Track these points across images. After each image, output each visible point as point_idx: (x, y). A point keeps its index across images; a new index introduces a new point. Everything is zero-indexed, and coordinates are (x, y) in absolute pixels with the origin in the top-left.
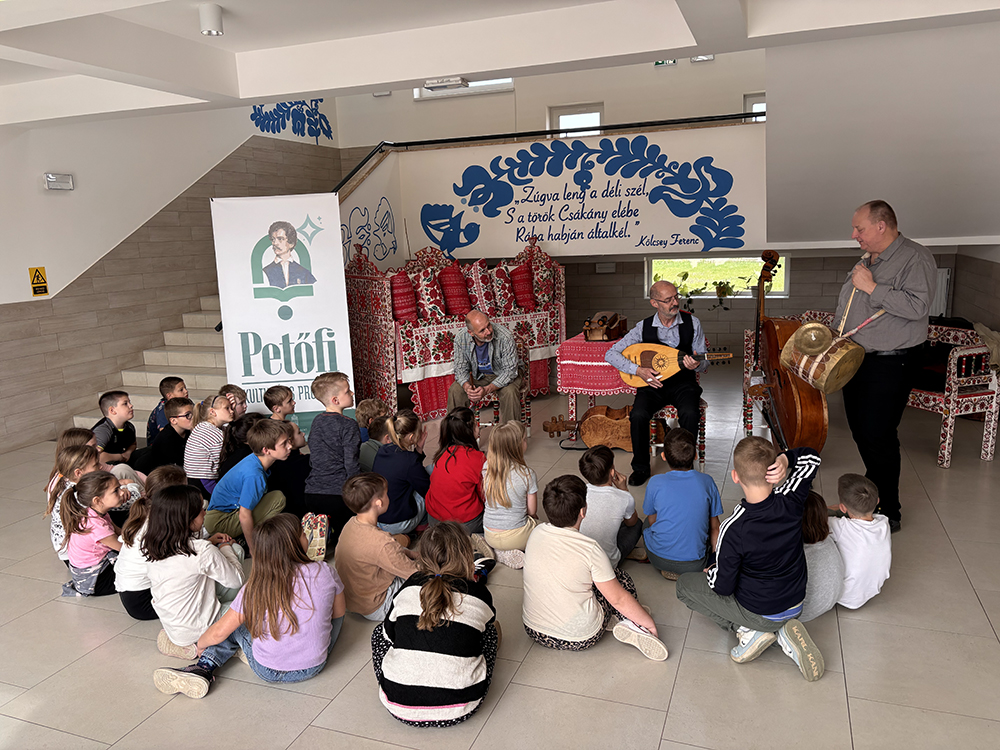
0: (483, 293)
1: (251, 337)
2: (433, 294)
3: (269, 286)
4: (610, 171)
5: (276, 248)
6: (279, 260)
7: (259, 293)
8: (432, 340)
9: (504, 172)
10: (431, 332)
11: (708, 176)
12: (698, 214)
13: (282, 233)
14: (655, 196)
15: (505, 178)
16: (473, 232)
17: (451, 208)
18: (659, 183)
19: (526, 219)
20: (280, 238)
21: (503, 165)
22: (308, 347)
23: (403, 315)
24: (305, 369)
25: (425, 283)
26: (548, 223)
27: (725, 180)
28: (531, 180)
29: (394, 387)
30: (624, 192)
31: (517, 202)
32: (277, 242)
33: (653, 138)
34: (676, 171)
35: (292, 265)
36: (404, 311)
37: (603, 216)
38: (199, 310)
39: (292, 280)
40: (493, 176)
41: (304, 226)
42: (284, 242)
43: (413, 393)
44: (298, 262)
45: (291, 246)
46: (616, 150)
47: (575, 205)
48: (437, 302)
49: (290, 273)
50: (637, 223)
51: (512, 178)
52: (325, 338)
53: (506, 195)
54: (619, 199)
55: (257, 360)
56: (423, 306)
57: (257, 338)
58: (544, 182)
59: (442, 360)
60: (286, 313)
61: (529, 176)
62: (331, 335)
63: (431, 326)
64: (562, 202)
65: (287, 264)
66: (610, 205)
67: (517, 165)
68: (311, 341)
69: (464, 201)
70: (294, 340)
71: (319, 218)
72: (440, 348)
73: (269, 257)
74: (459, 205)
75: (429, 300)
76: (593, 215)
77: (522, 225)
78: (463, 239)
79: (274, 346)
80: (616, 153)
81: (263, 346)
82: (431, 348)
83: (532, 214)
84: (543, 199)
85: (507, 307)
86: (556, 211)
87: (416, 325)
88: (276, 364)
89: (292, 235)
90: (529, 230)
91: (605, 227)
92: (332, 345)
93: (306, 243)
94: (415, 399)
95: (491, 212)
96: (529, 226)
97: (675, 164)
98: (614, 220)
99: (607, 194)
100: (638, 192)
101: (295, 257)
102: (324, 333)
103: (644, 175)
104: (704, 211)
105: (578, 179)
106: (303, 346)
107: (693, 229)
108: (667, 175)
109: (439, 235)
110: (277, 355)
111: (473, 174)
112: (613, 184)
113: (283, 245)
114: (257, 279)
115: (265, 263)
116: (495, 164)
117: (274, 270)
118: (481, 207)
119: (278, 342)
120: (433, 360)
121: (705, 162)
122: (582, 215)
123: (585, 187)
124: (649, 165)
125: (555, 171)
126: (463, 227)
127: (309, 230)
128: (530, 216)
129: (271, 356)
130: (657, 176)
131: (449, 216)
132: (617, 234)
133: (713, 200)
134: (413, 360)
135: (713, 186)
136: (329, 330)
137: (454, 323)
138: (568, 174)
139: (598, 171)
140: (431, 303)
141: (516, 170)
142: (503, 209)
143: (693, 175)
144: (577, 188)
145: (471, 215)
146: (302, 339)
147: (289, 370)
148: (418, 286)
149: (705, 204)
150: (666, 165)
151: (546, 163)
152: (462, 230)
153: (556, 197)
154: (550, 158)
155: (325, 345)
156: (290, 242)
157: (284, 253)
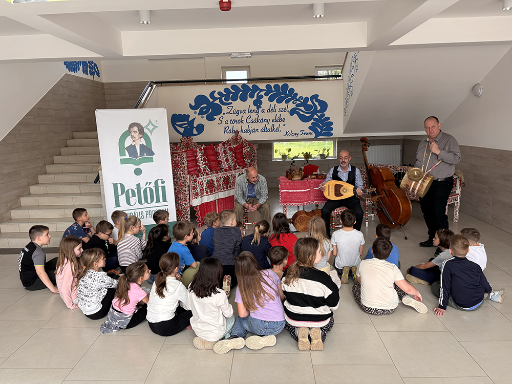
0: (225, 159)
1: (119, 185)
2: (204, 160)
3: (129, 157)
4: (271, 100)
5: (132, 137)
6: (134, 143)
7: (123, 162)
8: (205, 183)
9: (217, 99)
10: (204, 179)
11: (317, 104)
12: (312, 121)
13: (136, 129)
14: (292, 112)
15: (217, 102)
16: (201, 128)
17: (189, 116)
18: (294, 106)
19: (229, 122)
20: (135, 132)
21: (216, 95)
22: (151, 190)
23: (192, 171)
24: (149, 201)
25: (200, 154)
26: (241, 124)
27: (324, 105)
28: (231, 103)
29: (189, 209)
30: (277, 110)
31: (224, 114)
32: (133, 133)
33: (291, 85)
34: (302, 101)
35: (142, 146)
36: (192, 169)
37: (268, 121)
38: (46, 173)
39: (141, 154)
40: (211, 100)
41: (148, 125)
42: (137, 134)
43: (196, 211)
44: (145, 145)
45: (141, 136)
46: (273, 90)
47: (254, 116)
48: (206, 164)
49: (140, 150)
50: (284, 125)
51: (221, 101)
52: (160, 184)
53: (218, 110)
54: (275, 113)
55: (122, 198)
56: (199, 166)
57: (122, 186)
58: (238, 104)
59: (209, 193)
60: (138, 172)
61: (230, 101)
62: (163, 183)
63: (204, 177)
64: (247, 114)
65: (139, 146)
66: (271, 116)
67: (224, 95)
68: (152, 186)
69: (195, 113)
70: (143, 187)
71: (156, 121)
72: (208, 187)
73: (128, 142)
74: (193, 114)
75: (202, 163)
76: (263, 121)
77: (227, 125)
78: (195, 132)
79: (132, 189)
80: (273, 91)
81: (126, 190)
82: (204, 188)
83: (232, 120)
84: (238, 112)
85: (235, 166)
86: (244, 118)
87: (198, 176)
88: (133, 200)
89: (141, 130)
90: (231, 128)
91: (269, 127)
92: (163, 188)
93: (149, 134)
94: (197, 214)
95: (210, 118)
96: (231, 126)
97: (301, 98)
98: (273, 123)
99: (270, 111)
100: (284, 110)
101: (143, 142)
102: (159, 182)
103: (287, 102)
104: (315, 119)
105: (255, 103)
106: (148, 189)
107: (310, 128)
108: (298, 102)
109: (182, 130)
110: (134, 195)
111: (200, 99)
112: (273, 106)
113: (136, 135)
114: (122, 154)
115: (127, 144)
116: (212, 94)
117: (132, 149)
118: (205, 116)
119: (134, 188)
120: (205, 194)
121: (315, 97)
122: (258, 121)
123: (259, 107)
124: (289, 97)
125: (244, 99)
126: (195, 126)
127: (151, 127)
128: (231, 121)
129: (131, 195)
130: (293, 103)
131: (188, 120)
132: (275, 130)
133: (319, 114)
134: (197, 194)
135: (319, 108)
136: (162, 180)
137: (214, 175)
138: (250, 101)
139: (265, 100)
140: (203, 165)
141: (223, 98)
142: (217, 117)
143: (310, 103)
144: (255, 108)
145: (199, 120)
146: (147, 186)
147: (140, 203)
148: (197, 156)
149: (315, 116)
150: (297, 98)
151: (239, 95)
152: (195, 127)
153: (244, 112)
154: (241, 93)
155: (160, 189)
156: (140, 133)
157: (137, 140)
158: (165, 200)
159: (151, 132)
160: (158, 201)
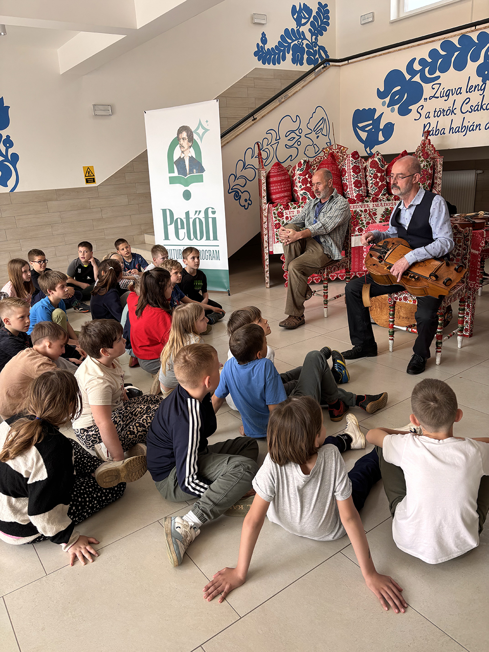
0: (353, 181)
1: (168, 212)
3: (177, 175)
5: (181, 146)
6: (183, 155)
7: (172, 181)
9: (417, 72)
13: (185, 134)
15: (417, 78)
16: (389, 130)
17: (374, 111)
19: (431, 115)
20: (183, 139)
21: (417, 67)
22: (200, 221)
23: (276, 199)
24: (198, 237)
25: (299, 172)
26: (451, 117)
28: (439, 77)
29: (267, 257)
31: (426, 99)
32: (182, 141)
35: (191, 158)
36: (278, 196)
39: (191, 171)
40: (408, 77)
41: (198, 128)
42: (186, 141)
44: (195, 157)
45: (190, 144)
47: (475, 98)
48: (306, 189)
49: (190, 165)
51: (423, 77)
52: (210, 215)
53: (416, 94)
55: (171, 229)
56: (295, 191)
57: (171, 213)
58: (451, 78)
61: (438, 73)
62: (214, 213)
64: (465, 95)
65: (188, 158)
67: (428, 64)
68: (202, 216)
69: (384, 104)
70: (192, 216)
73: (177, 154)
74: (380, 106)
75: (300, 187)
77: (428, 120)
78: (381, 138)
79: (180, 219)
81: (175, 219)
83: (437, 110)
84: (448, 94)
85: (377, 194)
86: (458, 105)
87: (287, 207)
88: (182, 232)
89: (190, 137)
90: (434, 125)
92: (214, 220)
93: (198, 141)
95: (404, 111)
96: (433, 121)
101: (192, 153)
102: (210, 210)
105: (480, 71)
106: (197, 220)
109: (364, 135)
110: (183, 228)
111: (394, 77)
113: (185, 143)
114: (171, 170)
115: (175, 158)
116: (410, 65)
118: (396, 107)
119: (183, 217)
122: (482, 107)
123: (486, 78)
125: (460, 66)
126: (382, 127)
127: (201, 131)
128: (435, 112)
129: (179, 227)
131: (372, 118)
136: (213, 208)
138: (471, 68)
140: (302, 190)
141: (427, 70)
142: (414, 108)
144: (479, 80)
146: (196, 216)
147: (189, 238)
148: (294, 175)
151: (453, 59)
152: (381, 130)
153: (459, 91)
154: (456, 54)
155: (210, 220)
156: (189, 141)
157: (186, 150)
158: (215, 238)
159: (201, 139)
160: (208, 238)
